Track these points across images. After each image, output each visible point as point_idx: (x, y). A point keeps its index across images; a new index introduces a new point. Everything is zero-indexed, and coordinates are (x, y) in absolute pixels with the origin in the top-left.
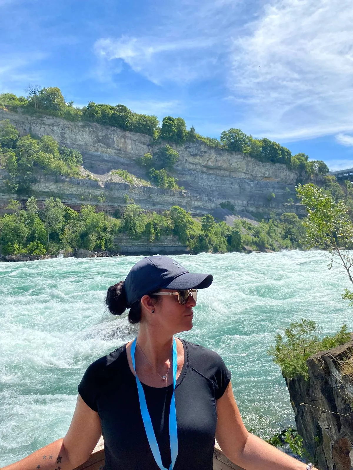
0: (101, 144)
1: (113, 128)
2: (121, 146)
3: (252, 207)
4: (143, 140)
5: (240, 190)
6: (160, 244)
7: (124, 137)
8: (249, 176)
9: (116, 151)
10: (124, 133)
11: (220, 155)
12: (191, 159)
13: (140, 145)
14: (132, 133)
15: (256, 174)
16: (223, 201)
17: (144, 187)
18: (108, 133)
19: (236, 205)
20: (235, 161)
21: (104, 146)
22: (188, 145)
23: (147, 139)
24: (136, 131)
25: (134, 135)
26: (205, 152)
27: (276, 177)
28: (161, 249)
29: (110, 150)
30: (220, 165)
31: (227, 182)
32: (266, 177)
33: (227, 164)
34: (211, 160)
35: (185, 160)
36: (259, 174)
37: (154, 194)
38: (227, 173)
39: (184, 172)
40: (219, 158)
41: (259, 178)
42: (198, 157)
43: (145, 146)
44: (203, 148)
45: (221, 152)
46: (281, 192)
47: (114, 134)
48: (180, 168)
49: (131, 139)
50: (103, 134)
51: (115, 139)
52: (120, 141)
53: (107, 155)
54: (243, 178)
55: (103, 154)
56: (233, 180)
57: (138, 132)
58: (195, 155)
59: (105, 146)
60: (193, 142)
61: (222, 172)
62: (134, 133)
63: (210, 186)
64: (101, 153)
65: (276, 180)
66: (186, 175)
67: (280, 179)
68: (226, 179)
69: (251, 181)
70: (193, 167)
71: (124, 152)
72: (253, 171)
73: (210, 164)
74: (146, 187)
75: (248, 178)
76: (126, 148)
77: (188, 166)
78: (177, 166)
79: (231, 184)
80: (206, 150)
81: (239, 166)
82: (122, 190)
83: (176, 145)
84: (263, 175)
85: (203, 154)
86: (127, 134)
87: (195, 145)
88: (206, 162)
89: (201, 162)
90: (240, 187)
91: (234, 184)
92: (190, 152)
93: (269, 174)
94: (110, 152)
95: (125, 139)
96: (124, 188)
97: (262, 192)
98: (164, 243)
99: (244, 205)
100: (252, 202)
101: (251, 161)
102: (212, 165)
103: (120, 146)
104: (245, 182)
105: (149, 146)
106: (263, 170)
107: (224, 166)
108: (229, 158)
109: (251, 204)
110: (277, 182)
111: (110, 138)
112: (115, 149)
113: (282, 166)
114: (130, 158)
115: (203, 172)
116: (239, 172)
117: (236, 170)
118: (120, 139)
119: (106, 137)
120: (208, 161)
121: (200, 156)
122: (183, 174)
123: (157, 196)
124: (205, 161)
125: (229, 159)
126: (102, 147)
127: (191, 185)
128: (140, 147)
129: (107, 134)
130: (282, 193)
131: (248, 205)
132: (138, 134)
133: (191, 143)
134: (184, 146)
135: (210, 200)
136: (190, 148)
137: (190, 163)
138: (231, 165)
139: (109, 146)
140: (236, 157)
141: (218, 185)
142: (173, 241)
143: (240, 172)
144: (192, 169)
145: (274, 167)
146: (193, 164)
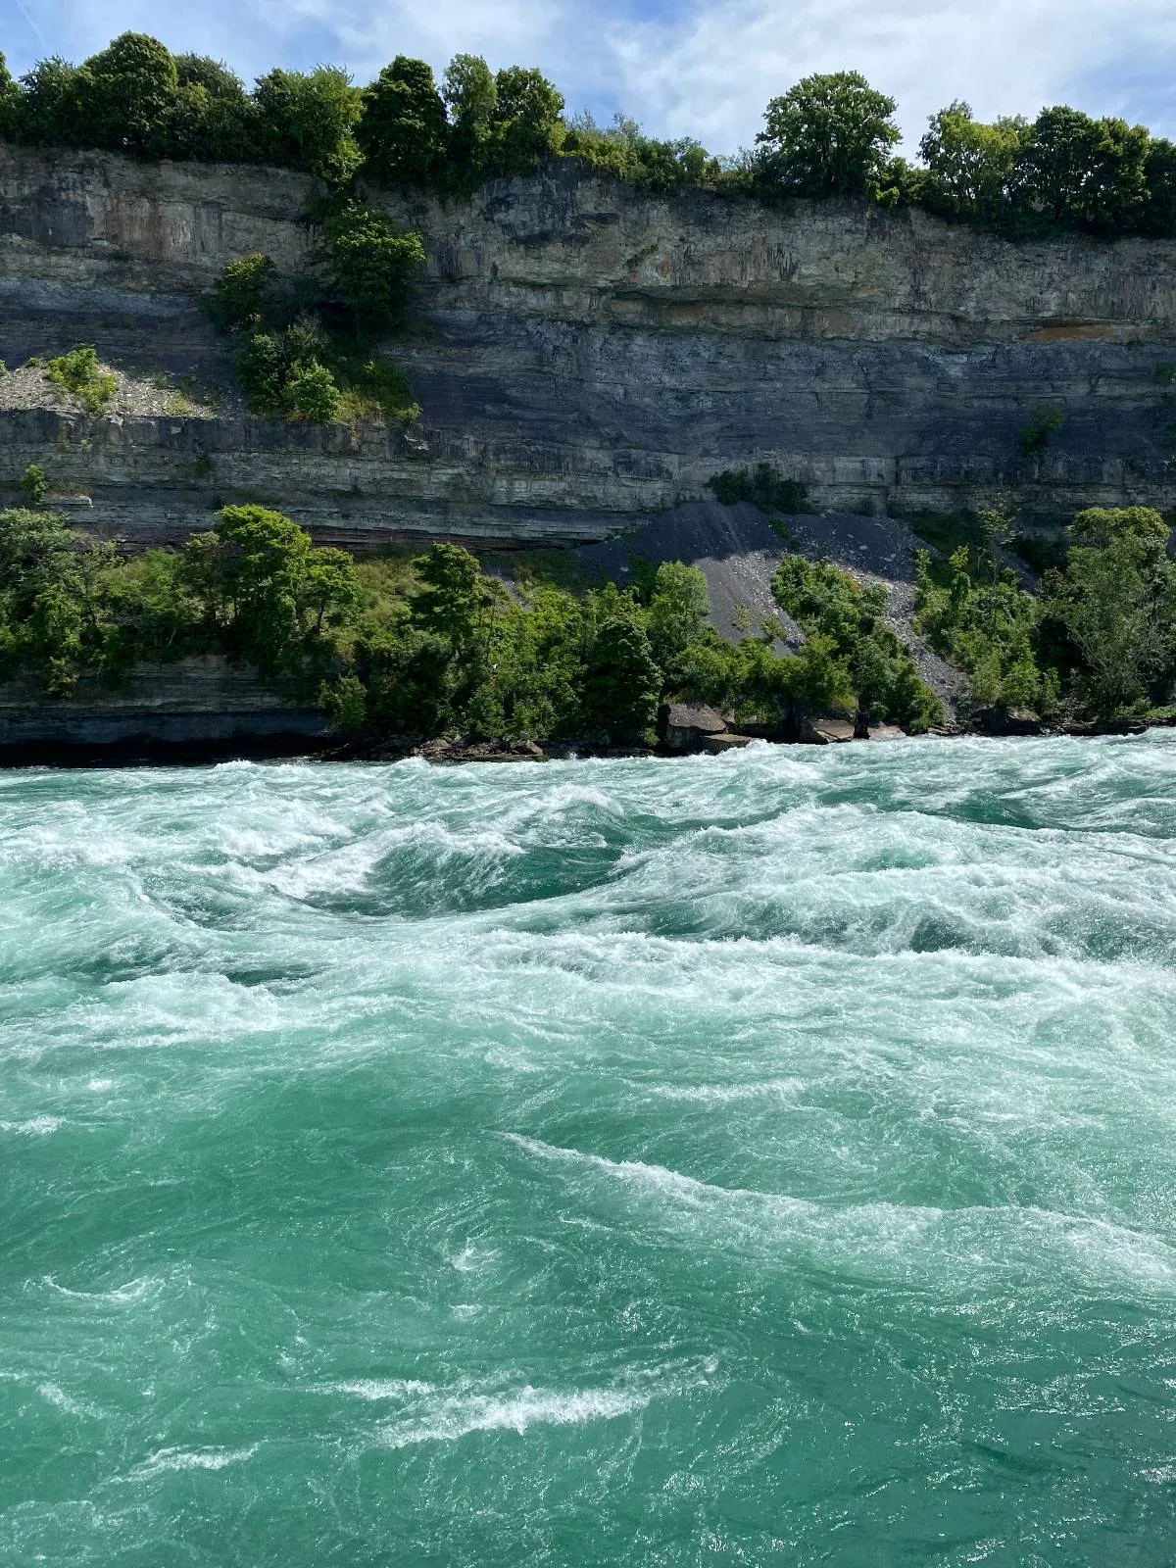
0: (16, 239)
1: (81, 154)
2: (137, 235)
3: (923, 488)
4: (263, 193)
5: (870, 406)
6: (121, 704)
7: (150, 192)
8: (935, 325)
9: (103, 265)
10: (152, 171)
11: (706, 223)
12: (516, 265)
13: (246, 221)
14: (192, 166)
15: (984, 311)
16: (733, 466)
17: (165, 422)
18: (55, 183)
19: (817, 484)
20: (815, 249)
21: (26, 243)
22: (501, 195)
23: (291, 188)
24: (209, 157)
25: (205, 176)
26: (602, 219)
27: (1116, 314)
28: (133, 728)
29: (66, 264)
30: (714, 278)
31: (794, 365)
32: (1047, 324)
33: (765, 268)
34: (660, 258)
35: (488, 273)
36: (1003, 312)
37: (230, 450)
38: (789, 320)
39: (483, 332)
40: (704, 244)
41: (1005, 332)
42: (556, 249)
43: (282, 225)
44: (588, 198)
45: (717, 210)
46: (1142, 397)
47: (84, 183)
48: (467, 314)
49: (187, 200)
50: (26, 191)
51: (94, 208)
52: (125, 211)
53: (57, 286)
54: (891, 338)
55: (36, 286)
56: (828, 353)
57: (221, 160)
58: (534, 242)
59: (32, 244)
60: (529, 172)
61: (751, 317)
62: (203, 167)
63: (684, 397)
64: (23, 281)
65: (1123, 331)
66: (487, 343)
67: (1144, 326)
68: (784, 350)
69: (952, 349)
70: (533, 300)
71: (147, 261)
72: (961, 295)
73: (651, 276)
74: (175, 421)
75: (930, 339)
76: (161, 244)
77: (505, 301)
78: (451, 306)
79: (819, 373)
80: (609, 206)
81: (849, 277)
82: (30, 442)
83: (443, 203)
84: (1023, 313)
85: (591, 227)
86: (170, 174)
87: (537, 189)
88: (621, 272)
89: (579, 272)
90: (868, 385)
91: (830, 373)
92: (507, 227)
93: (1065, 303)
94: (65, 272)
95: (153, 201)
96: (37, 434)
97: (1013, 406)
98: (150, 696)
99: (873, 479)
100: (921, 462)
101: (942, 242)
102: (665, 281)
103: (126, 237)
104: (908, 357)
105: (303, 221)
106: (1023, 288)
107: (746, 279)
108: (775, 235)
109: (916, 473)
110: (1130, 345)
111: (64, 204)
112: (96, 255)
113: (1161, 250)
114: (187, 289)
115: (623, 329)
116: (868, 310)
117: (839, 300)
118: (131, 204)
119: (46, 199)
120: (634, 263)
121: (568, 240)
122: (472, 343)
123: (247, 461)
124: (609, 266)
125: (773, 242)
126: (18, 250)
127: (513, 392)
128: (249, 231)
129: (45, 190)
130: (1149, 403)
131: (897, 481)
132: (223, 169)
133: (517, 180)
134: (480, 201)
135: (629, 465)
136: (509, 206)
137: (518, 282)
138: (787, 275)
139: (53, 243)
140: (820, 225)
141: (734, 387)
142: (226, 686)
143: (867, 306)
144: (536, 314)
145: (1101, 264)
146: (541, 287)
